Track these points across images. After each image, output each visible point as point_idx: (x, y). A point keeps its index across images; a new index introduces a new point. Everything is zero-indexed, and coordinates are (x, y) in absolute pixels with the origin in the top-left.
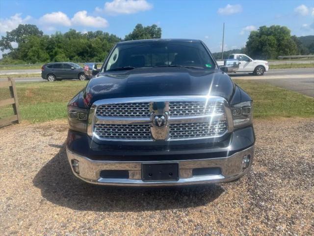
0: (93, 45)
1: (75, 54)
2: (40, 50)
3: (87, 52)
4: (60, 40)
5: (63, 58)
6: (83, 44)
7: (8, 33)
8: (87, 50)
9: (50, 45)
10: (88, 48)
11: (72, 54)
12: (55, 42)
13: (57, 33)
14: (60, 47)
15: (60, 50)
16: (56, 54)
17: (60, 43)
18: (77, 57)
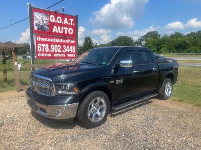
0: (186, 41)
1: (173, 48)
2: (152, 46)
3: (182, 46)
4: (165, 40)
5: (165, 50)
6: (180, 41)
7: (141, 37)
8: (182, 45)
9: (159, 42)
10: (182, 44)
11: (171, 48)
12: (162, 41)
13: (164, 35)
14: (164, 44)
15: (164, 46)
16: (161, 48)
17: (165, 41)
18: (174, 49)
